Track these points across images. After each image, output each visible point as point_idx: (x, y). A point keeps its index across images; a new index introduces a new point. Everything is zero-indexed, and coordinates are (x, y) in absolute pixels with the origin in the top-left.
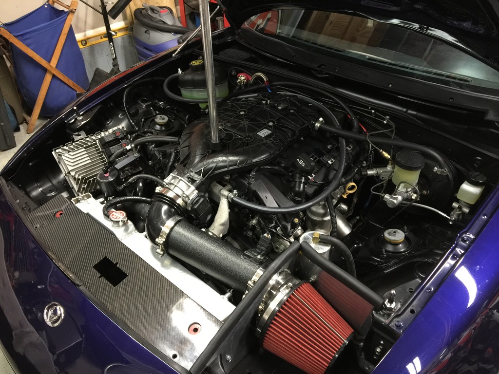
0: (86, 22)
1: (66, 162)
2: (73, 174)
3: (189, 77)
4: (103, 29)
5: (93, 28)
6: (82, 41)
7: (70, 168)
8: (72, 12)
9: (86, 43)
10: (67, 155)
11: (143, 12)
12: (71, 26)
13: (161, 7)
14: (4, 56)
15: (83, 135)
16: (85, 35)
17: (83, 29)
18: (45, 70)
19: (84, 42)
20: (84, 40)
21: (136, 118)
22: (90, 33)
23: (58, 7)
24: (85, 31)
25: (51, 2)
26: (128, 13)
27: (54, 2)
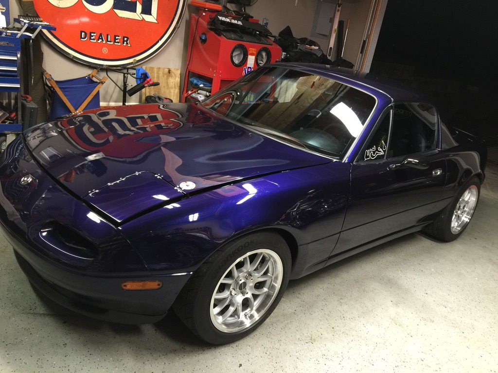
0: (111, 96)
4: (121, 103)
5: (116, 102)
8: (102, 83)
11: (152, 98)
12: (98, 92)
13: (166, 99)
16: (108, 104)
17: (109, 100)
22: (112, 104)
23: (94, 79)
24: (109, 102)
25: (91, 76)
26: (144, 98)
27: (93, 76)
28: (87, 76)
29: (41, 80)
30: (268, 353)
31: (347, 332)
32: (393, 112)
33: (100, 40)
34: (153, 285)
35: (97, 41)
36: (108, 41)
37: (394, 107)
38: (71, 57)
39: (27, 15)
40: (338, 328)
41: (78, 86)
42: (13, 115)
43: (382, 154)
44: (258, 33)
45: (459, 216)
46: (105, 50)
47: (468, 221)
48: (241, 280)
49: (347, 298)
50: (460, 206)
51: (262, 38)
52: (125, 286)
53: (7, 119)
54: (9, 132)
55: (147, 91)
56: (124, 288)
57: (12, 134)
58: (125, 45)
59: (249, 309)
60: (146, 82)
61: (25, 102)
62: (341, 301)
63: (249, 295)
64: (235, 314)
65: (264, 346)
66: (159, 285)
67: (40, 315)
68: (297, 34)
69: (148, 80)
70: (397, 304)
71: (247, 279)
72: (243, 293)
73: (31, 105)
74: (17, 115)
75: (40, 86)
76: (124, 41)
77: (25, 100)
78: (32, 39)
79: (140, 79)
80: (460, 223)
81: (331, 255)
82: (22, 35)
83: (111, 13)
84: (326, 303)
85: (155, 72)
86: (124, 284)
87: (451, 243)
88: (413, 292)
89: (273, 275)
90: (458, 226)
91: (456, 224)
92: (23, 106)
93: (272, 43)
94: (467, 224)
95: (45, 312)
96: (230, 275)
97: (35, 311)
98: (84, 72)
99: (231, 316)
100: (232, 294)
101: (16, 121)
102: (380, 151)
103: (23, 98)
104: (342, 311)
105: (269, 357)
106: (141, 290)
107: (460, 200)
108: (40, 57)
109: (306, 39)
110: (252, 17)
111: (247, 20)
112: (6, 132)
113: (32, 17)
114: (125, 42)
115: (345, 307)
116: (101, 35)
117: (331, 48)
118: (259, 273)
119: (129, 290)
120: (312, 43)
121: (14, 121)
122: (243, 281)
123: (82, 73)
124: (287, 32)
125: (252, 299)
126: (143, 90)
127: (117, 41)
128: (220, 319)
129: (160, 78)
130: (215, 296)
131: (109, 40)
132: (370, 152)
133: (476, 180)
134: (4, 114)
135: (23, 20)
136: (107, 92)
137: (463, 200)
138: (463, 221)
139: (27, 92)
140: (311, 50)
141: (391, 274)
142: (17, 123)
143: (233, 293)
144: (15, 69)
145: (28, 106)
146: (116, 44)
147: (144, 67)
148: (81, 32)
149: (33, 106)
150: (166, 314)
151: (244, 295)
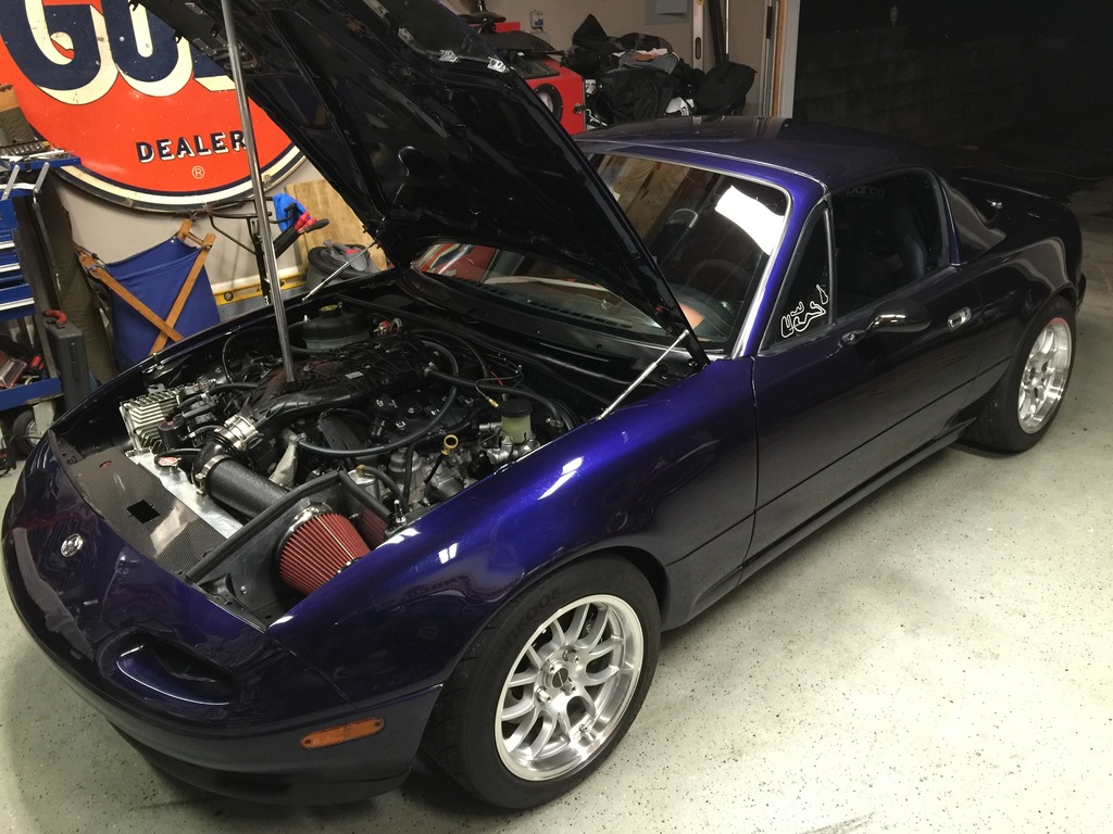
0: (235, 267)
1: (133, 418)
2: (138, 432)
3: (314, 325)
4: (257, 278)
5: (247, 275)
6: (225, 293)
7: (137, 425)
8: (206, 249)
9: (232, 297)
10: (135, 409)
11: (323, 252)
12: (203, 269)
13: (351, 247)
14: (101, 310)
15: (161, 387)
16: (233, 285)
17: (231, 276)
18: (157, 331)
19: (229, 296)
20: (230, 292)
21: (237, 374)
22: (240, 282)
23: (189, 242)
24: (233, 279)
25: (180, 236)
26: (304, 254)
27: (185, 236)
28: (172, 239)
29: (78, 270)
30: (644, 802)
31: (809, 721)
32: (829, 213)
33: (183, 153)
34: (367, 727)
35: (176, 156)
36: (199, 150)
37: (830, 202)
38: (130, 206)
39: (14, 141)
40: (789, 715)
41: (158, 267)
42: (36, 361)
43: (821, 314)
44: (521, 54)
45: (1036, 389)
46: (198, 172)
47: (1059, 397)
48: (552, 669)
49: (804, 637)
50: (1033, 370)
51: (535, 64)
52: (309, 742)
53: (26, 372)
54: (36, 400)
55: (309, 240)
56: (308, 746)
57: (42, 402)
58: (238, 149)
59: (587, 717)
60: (299, 223)
61: (53, 328)
62: (791, 647)
63: (579, 692)
64: (559, 733)
65: (634, 787)
66: (377, 724)
67: (166, 805)
68: (613, 28)
69: (303, 217)
70: (914, 631)
71: (566, 660)
72: (566, 690)
73: (69, 332)
74: (43, 360)
75: (78, 284)
76: (234, 142)
77: (54, 323)
78: (37, 195)
79: (285, 221)
80: (1042, 402)
81: (748, 558)
82: (13, 191)
83: (192, 88)
84: (759, 659)
85: (317, 191)
86: (306, 739)
87: (1030, 451)
88: (948, 593)
89: (622, 636)
90: (1038, 414)
91: (1033, 408)
92: (52, 337)
93: (557, 68)
94: (1059, 404)
95: (175, 799)
96: (526, 665)
97: (154, 801)
98: (163, 231)
99: (552, 740)
100: (542, 699)
101: (44, 373)
102: (817, 310)
103: (49, 320)
104: (794, 671)
105: (646, 811)
106: (344, 743)
107: (1031, 356)
108: (61, 222)
109: (635, 36)
110: (503, 19)
111: (493, 32)
112: (30, 402)
113: (24, 143)
114: (238, 144)
115: (800, 661)
116: (181, 141)
117: (698, 39)
118: (589, 643)
119: (318, 749)
120: (652, 42)
121: (40, 373)
122: (558, 667)
123: (161, 232)
124: (590, 31)
125: (588, 697)
126: (301, 238)
127: (218, 145)
128: (529, 754)
129: (330, 201)
130: (502, 715)
131: (201, 148)
132: (793, 318)
133: (1061, 304)
134: (16, 364)
135: (6, 157)
136: (223, 261)
137: (1039, 354)
138: (1048, 399)
139: (55, 305)
140: (650, 60)
141: (895, 560)
142: (49, 377)
143: (544, 695)
144: (17, 267)
145: (61, 337)
146: (217, 152)
147: (290, 187)
148: (139, 145)
149: (73, 335)
150: (408, 773)
151: (568, 694)
